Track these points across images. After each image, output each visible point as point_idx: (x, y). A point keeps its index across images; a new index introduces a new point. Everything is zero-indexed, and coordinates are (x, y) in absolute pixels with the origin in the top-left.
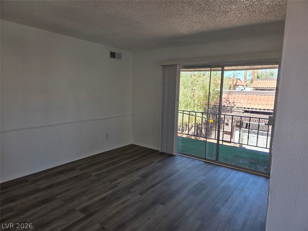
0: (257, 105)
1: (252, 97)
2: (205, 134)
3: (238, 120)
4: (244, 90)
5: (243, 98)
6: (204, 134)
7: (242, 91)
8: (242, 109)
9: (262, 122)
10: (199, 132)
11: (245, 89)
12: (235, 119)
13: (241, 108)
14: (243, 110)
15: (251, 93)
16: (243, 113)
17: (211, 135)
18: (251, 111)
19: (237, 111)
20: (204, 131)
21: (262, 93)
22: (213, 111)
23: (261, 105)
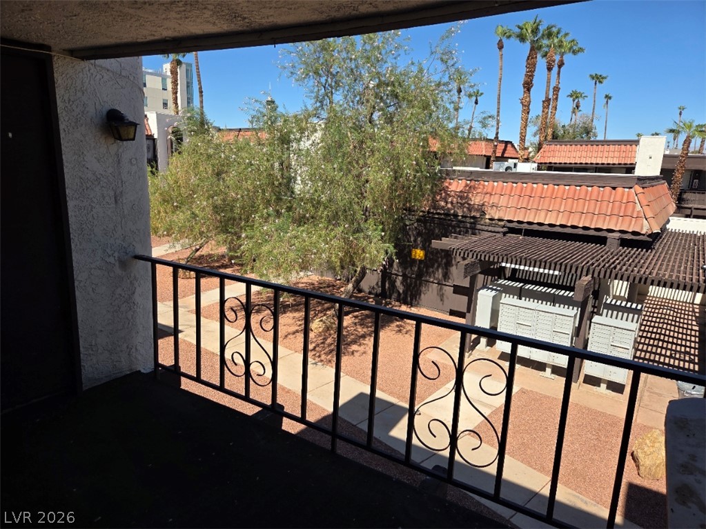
0: (543, 214)
1: (533, 188)
2: (403, 291)
3: (487, 259)
4: (514, 170)
5: (508, 192)
6: (401, 291)
7: (509, 171)
8: (502, 223)
9: (555, 267)
10: (389, 288)
11: (515, 167)
12: (479, 256)
13: (500, 220)
14: (504, 227)
15: (528, 178)
16: (505, 234)
17: (420, 295)
18: (525, 229)
19: (490, 228)
20: (402, 283)
21: (559, 177)
22: (425, 228)
23: (554, 214)
